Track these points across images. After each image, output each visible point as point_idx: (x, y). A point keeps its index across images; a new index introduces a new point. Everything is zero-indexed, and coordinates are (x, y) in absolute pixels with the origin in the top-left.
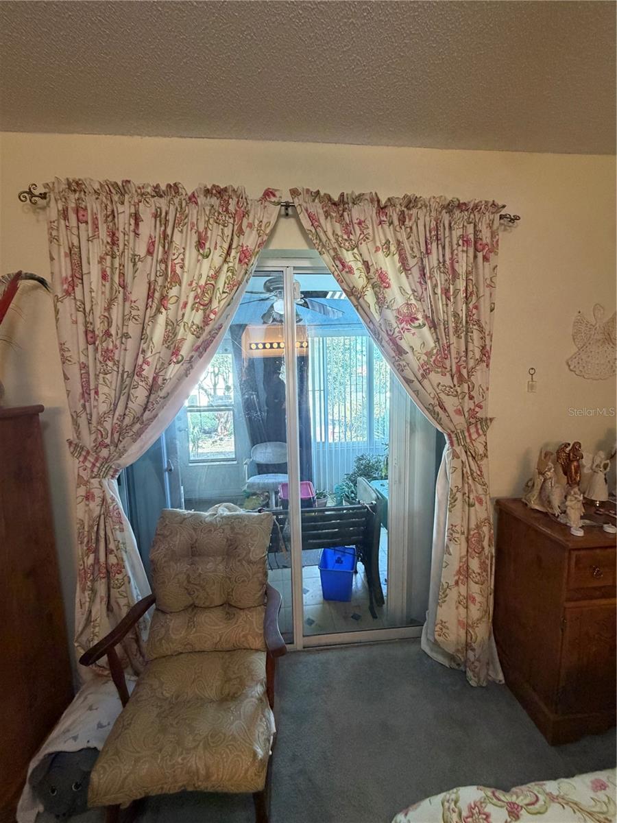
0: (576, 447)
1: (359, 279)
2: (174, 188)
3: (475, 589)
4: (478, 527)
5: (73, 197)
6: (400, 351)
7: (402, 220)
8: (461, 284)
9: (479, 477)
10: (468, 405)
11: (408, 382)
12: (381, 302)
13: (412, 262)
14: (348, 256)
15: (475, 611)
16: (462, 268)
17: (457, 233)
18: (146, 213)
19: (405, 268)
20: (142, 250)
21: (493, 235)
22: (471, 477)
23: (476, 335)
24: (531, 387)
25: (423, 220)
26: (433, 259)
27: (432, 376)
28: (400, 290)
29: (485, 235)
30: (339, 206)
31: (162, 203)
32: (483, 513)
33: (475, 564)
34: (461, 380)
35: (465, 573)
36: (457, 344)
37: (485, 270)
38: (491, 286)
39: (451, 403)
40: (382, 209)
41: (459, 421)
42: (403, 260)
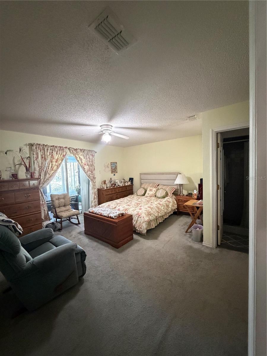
0: (105, 180)
1: (78, 159)
2: (54, 146)
3: (96, 200)
4: (96, 192)
5: (38, 146)
6: (84, 169)
7: (84, 152)
8: (91, 160)
9: (95, 185)
10: (93, 176)
11: (86, 173)
12: (82, 162)
13: (85, 157)
14: (77, 156)
15: (96, 203)
16: (91, 158)
17: (90, 154)
18: (49, 149)
19: (84, 158)
20: (49, 154)
21: (94, 154)
22: (94, 185)
23: (93, 166)
24: (100, 173)
25: (86, 152)
26: (87, 157)
27: (88, 172)
28: (84, 161)
29: (93, 154)
30: (76, 150)
31: (52, 148)
32: (96, 190)
33: (96, 197)
34: (92, 172)
35: (94, 198)
36: (91, 168)
37: (93, 158)
38: (94, 160)
39: (91, 175)
40: (81, 151)
41: (92, 178)
42: (84, 157)
